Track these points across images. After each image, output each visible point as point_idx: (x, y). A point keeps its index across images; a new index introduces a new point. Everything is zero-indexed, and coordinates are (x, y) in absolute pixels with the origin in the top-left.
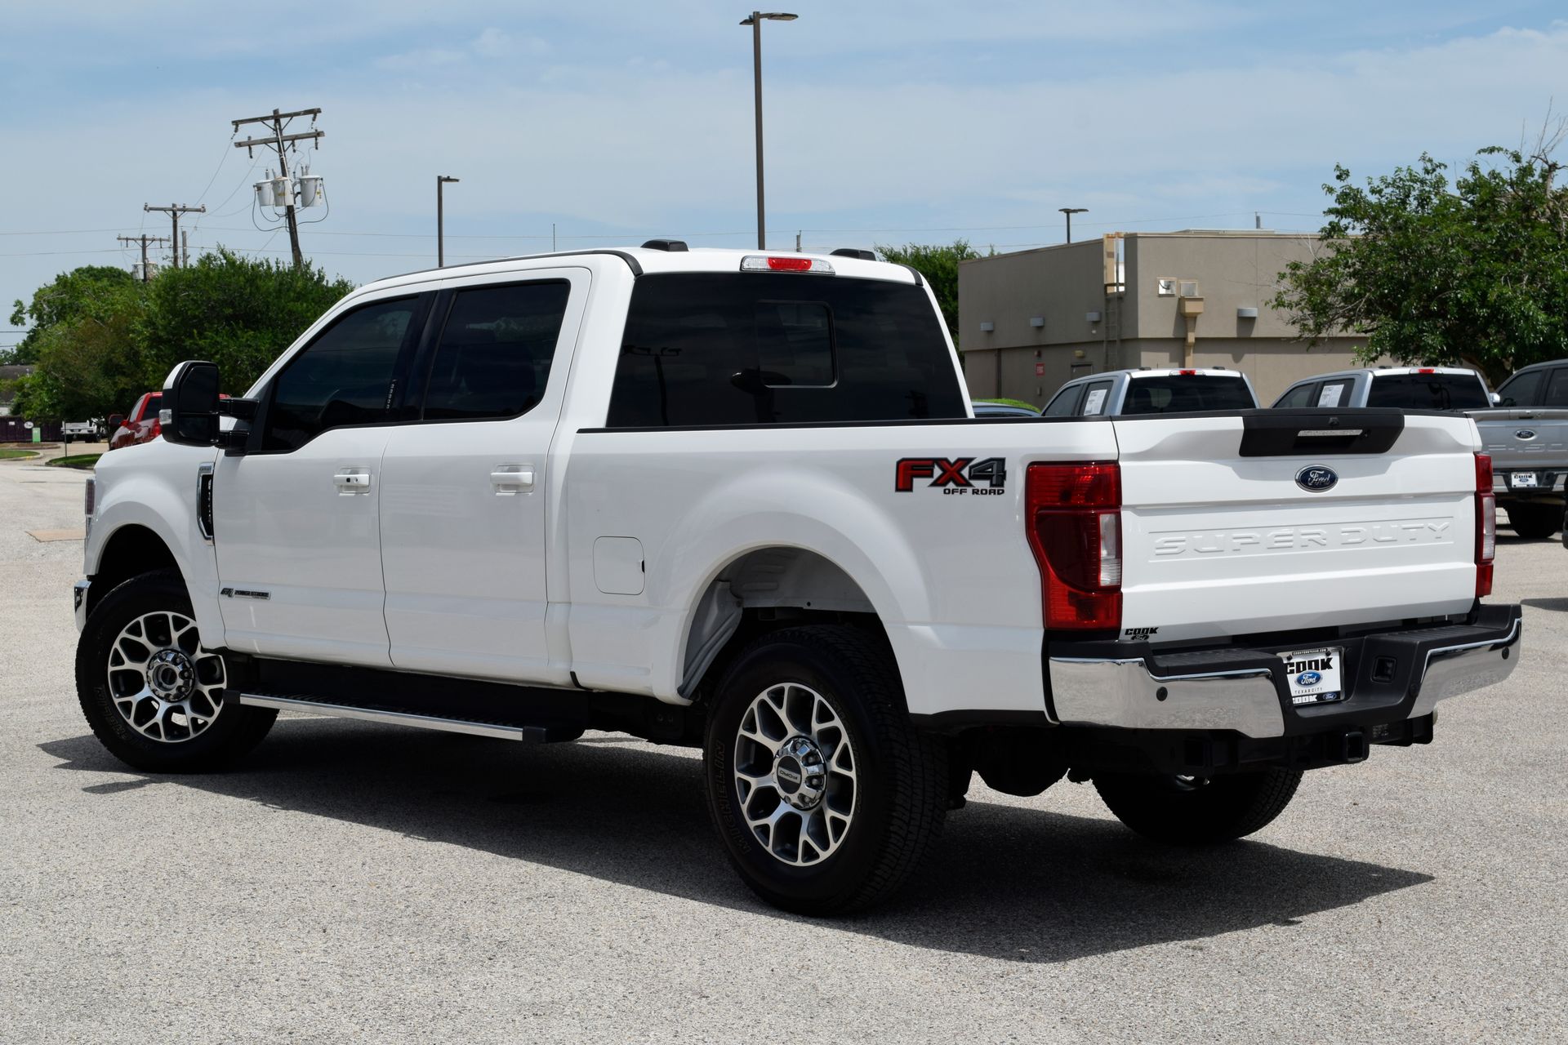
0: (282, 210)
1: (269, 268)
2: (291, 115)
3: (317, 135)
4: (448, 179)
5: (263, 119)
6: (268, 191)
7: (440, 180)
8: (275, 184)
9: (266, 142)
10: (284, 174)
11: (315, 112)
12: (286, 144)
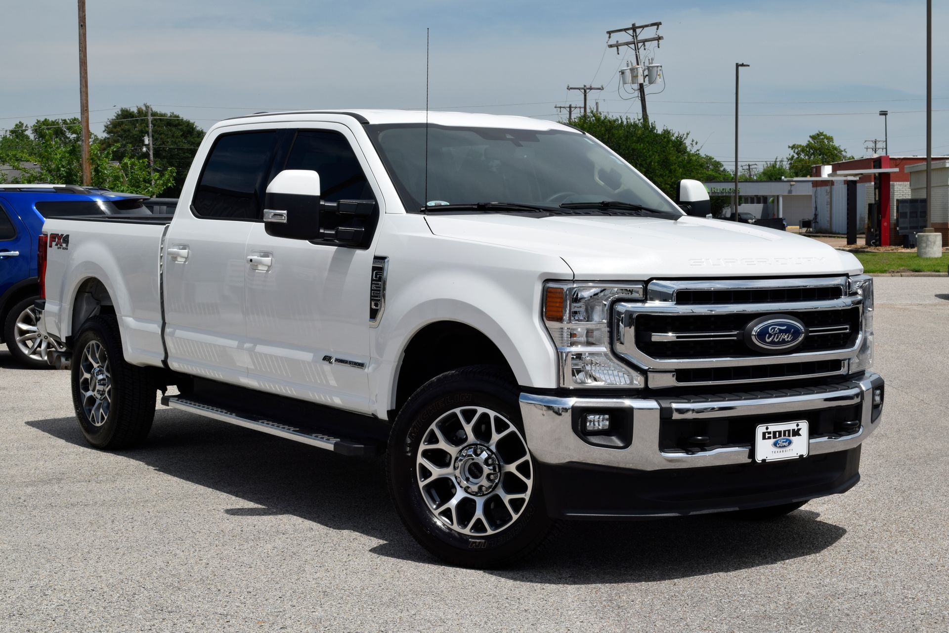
0: (636, 86)
1: (622, 122)
2: (643, 27)
3: (659, 38)
4: (743, 65)
5: (625, 30)
6: (628, 74)
7: (738, 66)
8: (632, 70)
9: (627, 44)
10: (638, 64)
11: (658, 24)
12: (640, 45)
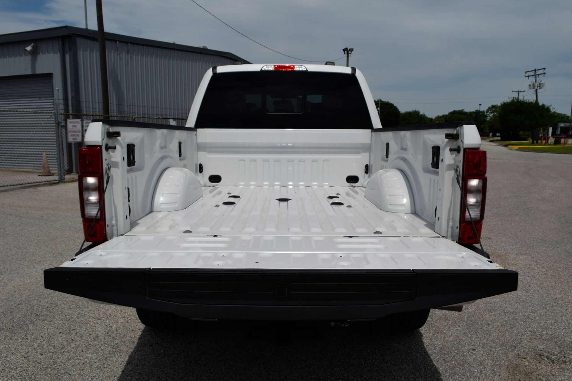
0: (534, 90)
1: (527, 102)
2: (539, 70)
3: (544, 73)
5: (532, 71)
6: (532, 86)
8: (534, 84)
9: (532, 76)
10: (536, 82)
11: (544, 69)
12: (537, 76)
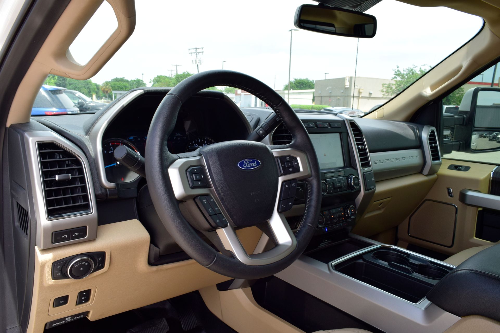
2: (199, 48)
3: (203, 52)
4: (224, 61)
5: (194, 49)
6: (194, 61)
7: (223, 61)
8: (195, 60)
9: (194, 53)
10: (197, 59)
11: (203, 48)
12: (198, 53)
